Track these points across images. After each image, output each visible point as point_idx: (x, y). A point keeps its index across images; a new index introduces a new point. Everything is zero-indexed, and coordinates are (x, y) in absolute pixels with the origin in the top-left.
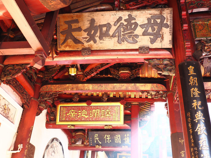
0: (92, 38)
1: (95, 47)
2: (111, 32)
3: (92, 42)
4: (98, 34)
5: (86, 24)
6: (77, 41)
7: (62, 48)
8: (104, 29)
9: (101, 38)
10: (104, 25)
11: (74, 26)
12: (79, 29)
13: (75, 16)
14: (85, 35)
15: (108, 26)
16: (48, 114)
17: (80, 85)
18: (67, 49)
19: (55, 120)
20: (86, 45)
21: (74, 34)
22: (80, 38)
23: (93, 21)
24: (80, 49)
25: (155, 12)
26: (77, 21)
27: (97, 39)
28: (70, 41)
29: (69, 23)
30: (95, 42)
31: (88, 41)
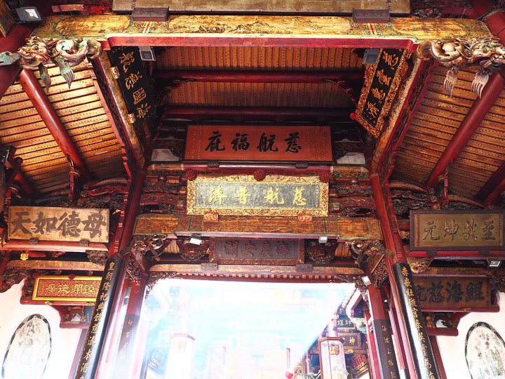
0: (40, 229)
1: (42, 237)
2: (57, 226)
3: (39, 233)
4: (45, 226)
5: (35, 217)
6: (26, 231)
7: (12, 237)
8: (51, 222)
9: (48, 230)
10: (51, 219)
11: (24, 217)
12: (29, 221)
13: (25, 208)
14: (34, 226)
15: (55, 220)
16: (24, 289)
17: (50, 261)
18: (17, 238)
19: (32, 294)
20: (34, 235)
21: (24, 224)
22: (30, 229)
23: (41, 214)
24: (29, 238)
25: (95, 211)
26: (27, 214)
27: (44, 230)
28: (19, 231)
29: (19, 215)
30: (42, 233)
31: (36, 232)
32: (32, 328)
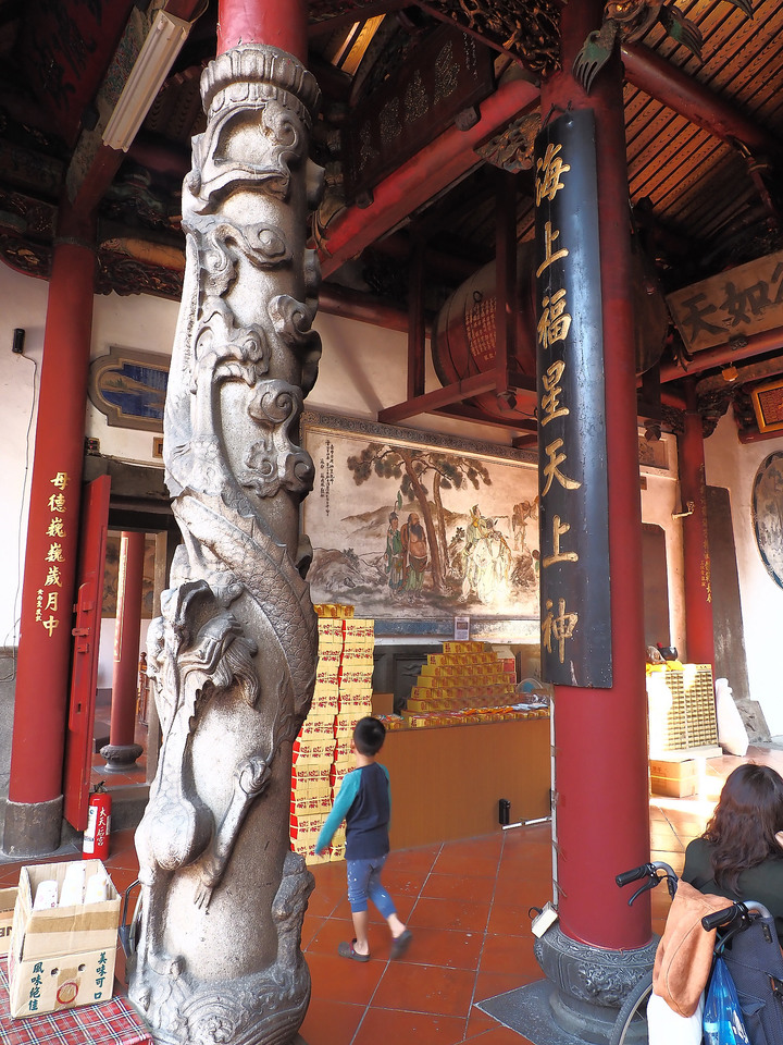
0: (739, 316)
1: (751, 330)
2: (772, 296)
3: (742, 324)
4: (748, 306)
5: (720, 297)
6: (714, 329)
7: (693, 348)
8: (757, 294)
9: (756, 311)
10: (754, 288)
11: (700, 306)
12: (711, 308)
13: (696, 288)
14: (725, 314)
15: (762, 286)
16: (738, 416)
18: (704, 346)
19: (755, 423)
20: (734, 331)
21: (707, 319)
22: (721, 324)
23: (729, 288)
24: (726, 341)
26: (702, 296)
27: (750, 314)
28: (703, 333)
29: (689, 303)
30: (748, 320)
31: (734, 324)
32: (777, 477)
